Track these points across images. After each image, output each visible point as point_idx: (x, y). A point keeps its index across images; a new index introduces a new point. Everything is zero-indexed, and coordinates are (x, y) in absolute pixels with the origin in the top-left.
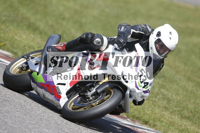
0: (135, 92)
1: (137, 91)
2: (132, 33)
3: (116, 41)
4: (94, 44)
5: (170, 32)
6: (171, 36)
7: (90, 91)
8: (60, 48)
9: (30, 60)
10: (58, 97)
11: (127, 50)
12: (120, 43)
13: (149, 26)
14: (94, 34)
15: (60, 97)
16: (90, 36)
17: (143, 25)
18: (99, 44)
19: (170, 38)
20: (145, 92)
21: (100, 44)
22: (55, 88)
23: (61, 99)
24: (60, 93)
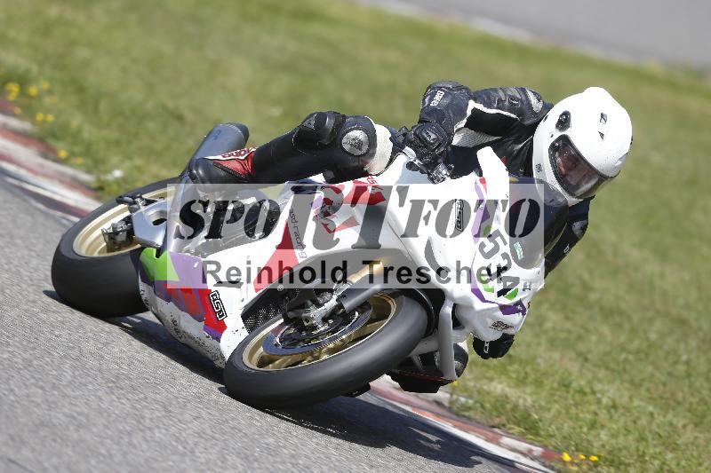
0: (471, 307)
1: (478, 305)
2: (469, 113)
3: (412, 137)
4: (344, 150)
5: (602, 115)
6: (603, 128)
7: (319, 305)
8: (236, 166)
9: (139, 208)
10: (217, 327)
11: (449, 169)
12: (426, 146)
13: (535, 93)
14: (344, 116)
15: (222, 327)
16: (329, 122)
17: (513, 89)
18: (360, 149)
19: (602, 135)
20: (506, 309)
21: (365, 148)
22: (206, 297)
23: (225, 332)
24: (223, 313)
